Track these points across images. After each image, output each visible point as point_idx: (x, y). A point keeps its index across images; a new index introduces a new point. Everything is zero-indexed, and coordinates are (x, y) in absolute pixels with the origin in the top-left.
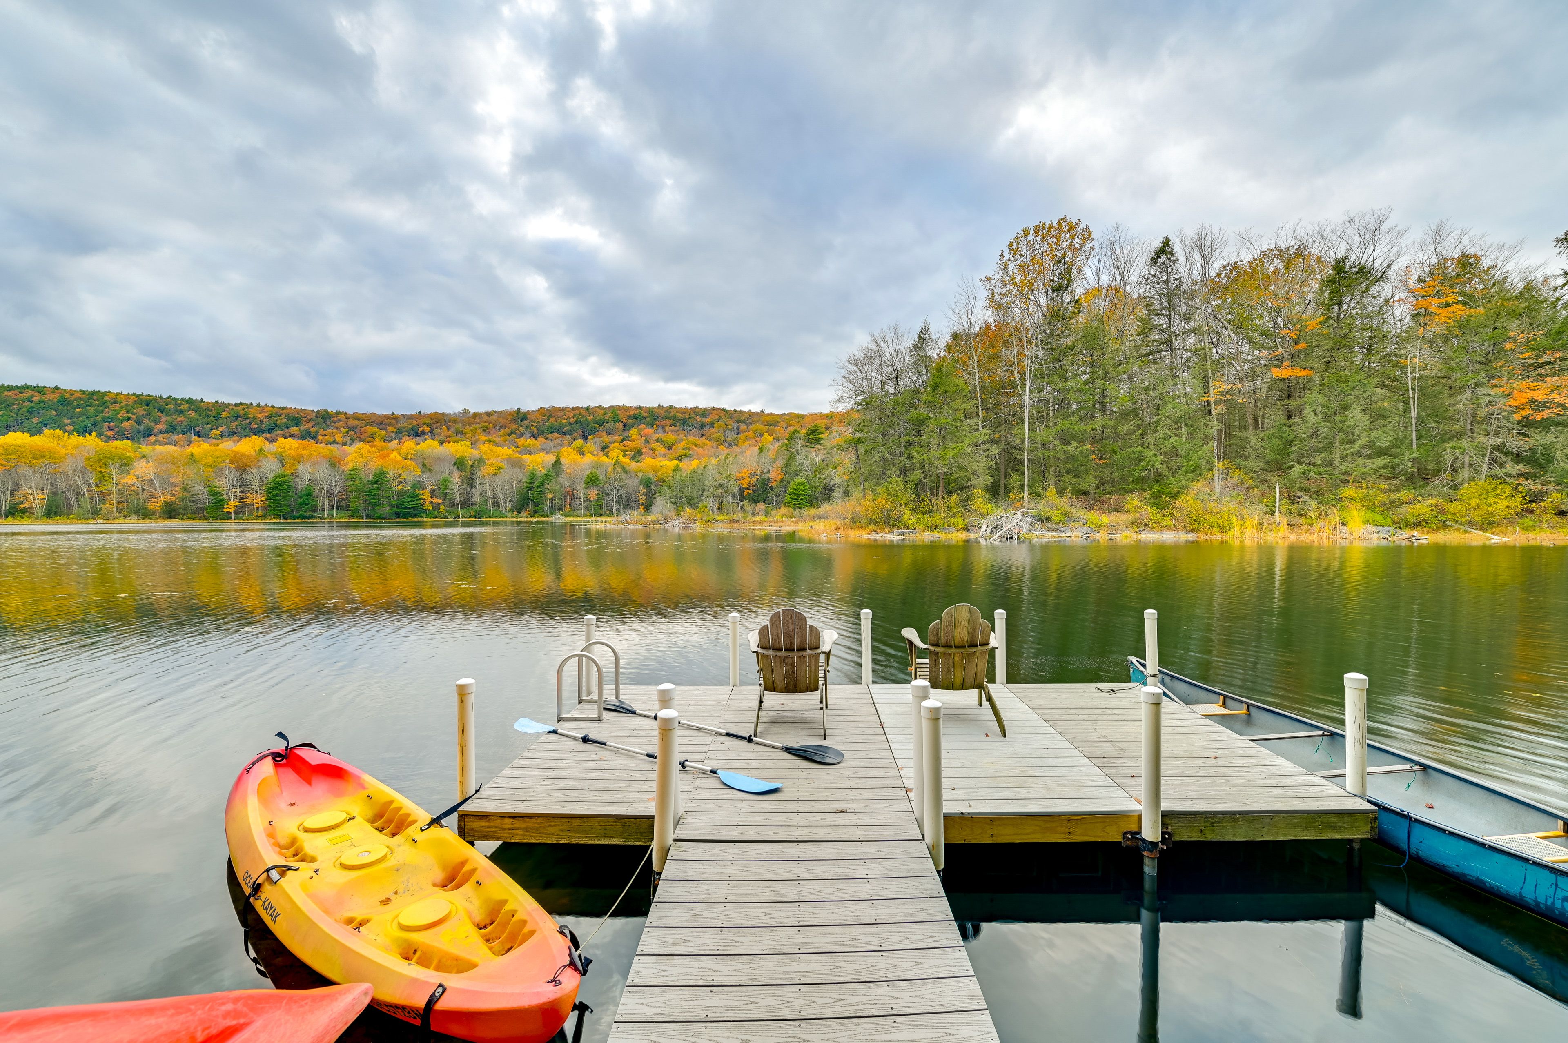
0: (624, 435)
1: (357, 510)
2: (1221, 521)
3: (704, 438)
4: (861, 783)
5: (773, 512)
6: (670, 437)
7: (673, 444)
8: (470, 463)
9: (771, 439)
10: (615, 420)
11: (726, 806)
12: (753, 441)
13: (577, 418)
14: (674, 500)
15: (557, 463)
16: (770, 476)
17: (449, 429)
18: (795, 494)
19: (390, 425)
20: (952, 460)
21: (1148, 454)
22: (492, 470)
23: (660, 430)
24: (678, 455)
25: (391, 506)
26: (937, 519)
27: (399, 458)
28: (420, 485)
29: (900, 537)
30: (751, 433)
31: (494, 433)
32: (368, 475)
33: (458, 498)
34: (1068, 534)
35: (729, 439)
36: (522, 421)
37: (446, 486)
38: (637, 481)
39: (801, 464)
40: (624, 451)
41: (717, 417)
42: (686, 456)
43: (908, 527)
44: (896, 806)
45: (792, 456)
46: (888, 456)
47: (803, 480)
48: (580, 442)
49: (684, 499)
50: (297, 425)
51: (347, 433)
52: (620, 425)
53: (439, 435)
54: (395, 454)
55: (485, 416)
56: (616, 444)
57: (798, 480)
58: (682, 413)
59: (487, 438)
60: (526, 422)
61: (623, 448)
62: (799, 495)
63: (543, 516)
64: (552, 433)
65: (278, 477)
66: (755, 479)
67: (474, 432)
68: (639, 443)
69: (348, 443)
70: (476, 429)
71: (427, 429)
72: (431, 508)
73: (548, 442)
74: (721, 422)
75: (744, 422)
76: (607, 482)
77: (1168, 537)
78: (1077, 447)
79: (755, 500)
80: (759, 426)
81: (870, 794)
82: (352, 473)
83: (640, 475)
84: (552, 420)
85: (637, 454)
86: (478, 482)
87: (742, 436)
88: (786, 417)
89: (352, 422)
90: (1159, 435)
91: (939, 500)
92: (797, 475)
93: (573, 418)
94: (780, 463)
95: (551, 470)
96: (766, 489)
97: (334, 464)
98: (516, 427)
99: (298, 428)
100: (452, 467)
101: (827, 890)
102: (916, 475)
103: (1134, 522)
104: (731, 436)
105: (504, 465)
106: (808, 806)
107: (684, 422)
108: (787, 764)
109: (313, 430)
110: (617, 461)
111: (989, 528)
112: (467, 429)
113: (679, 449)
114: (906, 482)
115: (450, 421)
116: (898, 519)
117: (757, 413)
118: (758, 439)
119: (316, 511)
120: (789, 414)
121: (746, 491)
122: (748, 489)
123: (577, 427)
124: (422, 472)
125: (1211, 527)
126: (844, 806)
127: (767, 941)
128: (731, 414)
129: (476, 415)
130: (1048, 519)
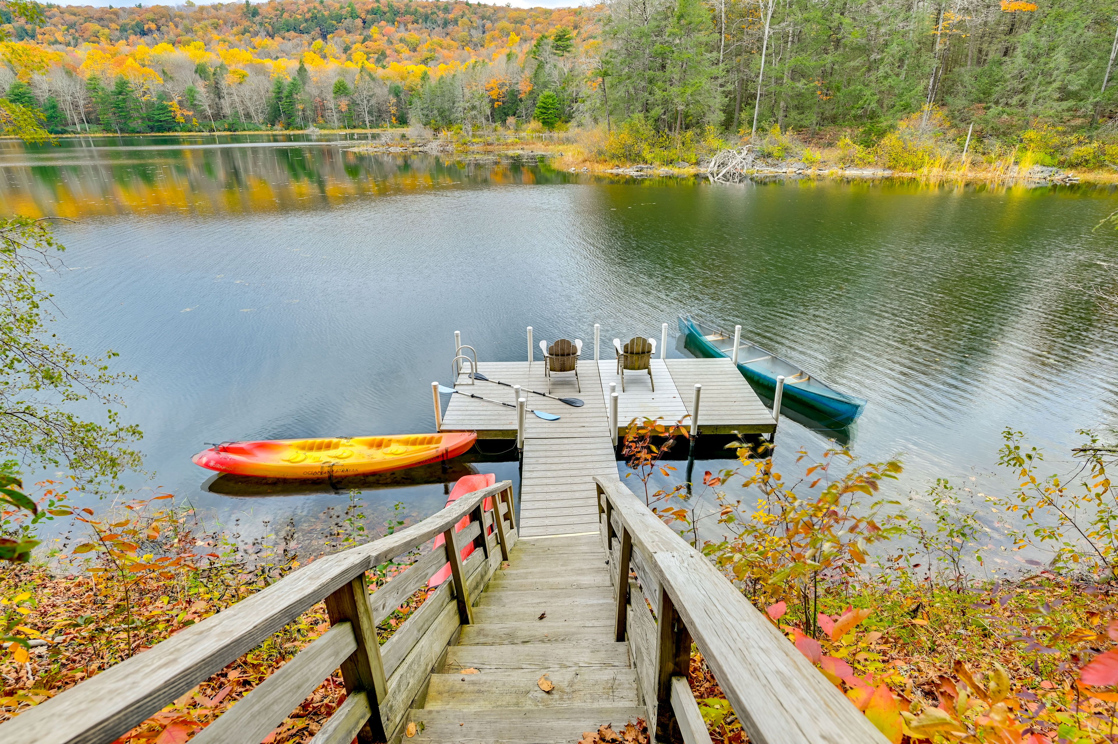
0: (365, 33)
1: (108, 124)
2: (915, 160)
3: (448, 37)
4: (591, 415)
5: (524, 126)
6: (413, 36)
7: (417, 45)
8: (212, 70)
9: (517, 39)
10: (353, 15)
11: (540, 425)
12: (500, 41)
13: (313, 13)
14: (425, 112)
15: (302, 70)
16: (520, 87)
17: (177, 26)
18: (544, 108)
19: (112, 21)
20: (690, 98)
21: (868, 92)
22: (236, 78)
23: (402, 28)
24: (423, 58)
25: (142, 118)
26: (672, 154)
27: (136, 65)
28: (164, 96)
29: (639, 173)
30: (497, 32)
31: (227, 31)
32: (109, 84)
33: (208, 109)
34: (784, 170)
35: (474, 39)
36: (253, 16)
37: (193, 96)
38: (386, 90)
39: (550, 75)
40: (367, 53)
41: (461, 13)
42: (432, 59)
43: (646, 163)
44: (603, 424)
45: (541, 66)
46: (632, 91)
47: (551, 93)
48: (319, 42)
49: (435, 112)
50: (9, 21)
51: (67, 30)
52: (359, 22)
53: (168, 33)
54: (130, 60)
55: (213, 10)
56: (358, 45)
57: (546, 92)
58: (424, 7)
59: (220, 37)
60: (258, 18)
61: (365, 49)
62: (548, 109)
63: (297, 128)
64: (288, 31)
65: (15, 88)
66: (503, 90)
67: (205, 29)
68: (382, 43)
69: (72, 43)
70: (206, 27)
71: (153, 26)
72: (183, 121)
73: (286, 41)
74: (465, 19)
75: (489, 18)
76: (356, 92)
77: (868, 173)
78: (806, 85)
79: (505, 113)
80: (504, 24)
81: (593, 420)
82: (93, 82)
83: (388, 83)
84: (286, 15)
85: (381, 57)
86: (225, 91)
87: (487, 36)
88: (533, 13)
89: (68, 17)
90: (881, 73)
91: (676, 136)
92: (546, 87)
93: (308, 12)
94: (528, 73)
95: (297, 78)
96: (516, 101)
97: (70, 72)
98: (248, 23)
99: (10, 25)
100: (194, 75)
101: (578, 453)
102: (657, 111)
103: (842, 159)
104: (476, 35)
105: (247, 72)
106: (571, 425)
107: (426, 18)
108: (561, 407)
109: (29, 27)
110: (362, 67)
111: (717, 165)
112: (197, 27)
113: (424, 51)
114: (647, 117)
115: (175, 16)
116: (638, 155)
117: (501, 8)
118: (505, 39)
119: (67, 125)
120: (536, 9)
121: (496, 103)
122: (498, 101)
123: (314, 24)
124: (165, 81)
125: (906, 165)
126: (584, 425)
127: (560, 467)
128: (475, 9)
129: (202, 9)
130: (769, 155)
